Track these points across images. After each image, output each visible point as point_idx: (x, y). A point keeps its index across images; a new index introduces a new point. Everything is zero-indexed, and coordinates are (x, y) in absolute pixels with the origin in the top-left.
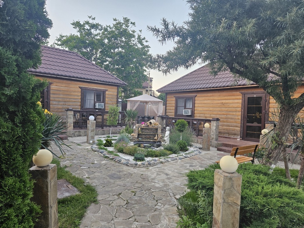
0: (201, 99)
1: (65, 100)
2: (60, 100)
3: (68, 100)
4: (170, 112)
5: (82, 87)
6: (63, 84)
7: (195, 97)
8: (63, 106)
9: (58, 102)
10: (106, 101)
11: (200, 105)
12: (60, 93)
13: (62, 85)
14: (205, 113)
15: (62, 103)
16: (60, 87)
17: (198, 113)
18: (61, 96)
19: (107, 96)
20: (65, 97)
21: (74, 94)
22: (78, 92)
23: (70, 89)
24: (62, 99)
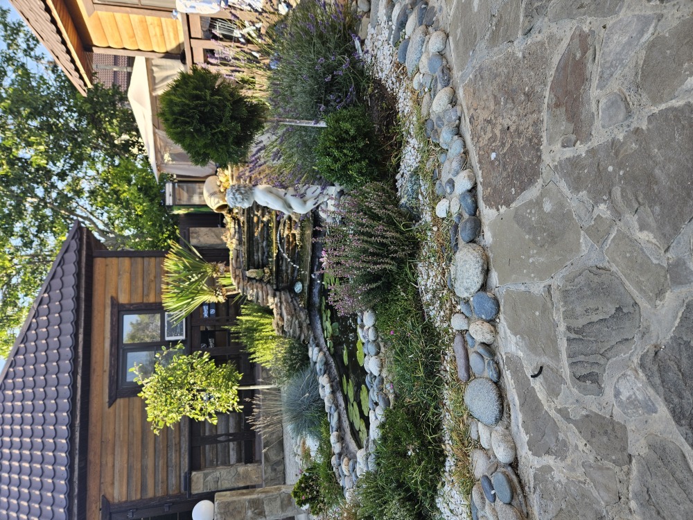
2: (161, 463)
5: (110, 397)
6: (104, 463)
8: (182, 451)
9: (170, 468)
12: (139, 467)
13: (110, 465)
16: (117, 470)
18: (150, 462)
19: (136, 300)
20: (151, 451)
22: (129, 407)
23: (119, 437)
24: (159, 457)
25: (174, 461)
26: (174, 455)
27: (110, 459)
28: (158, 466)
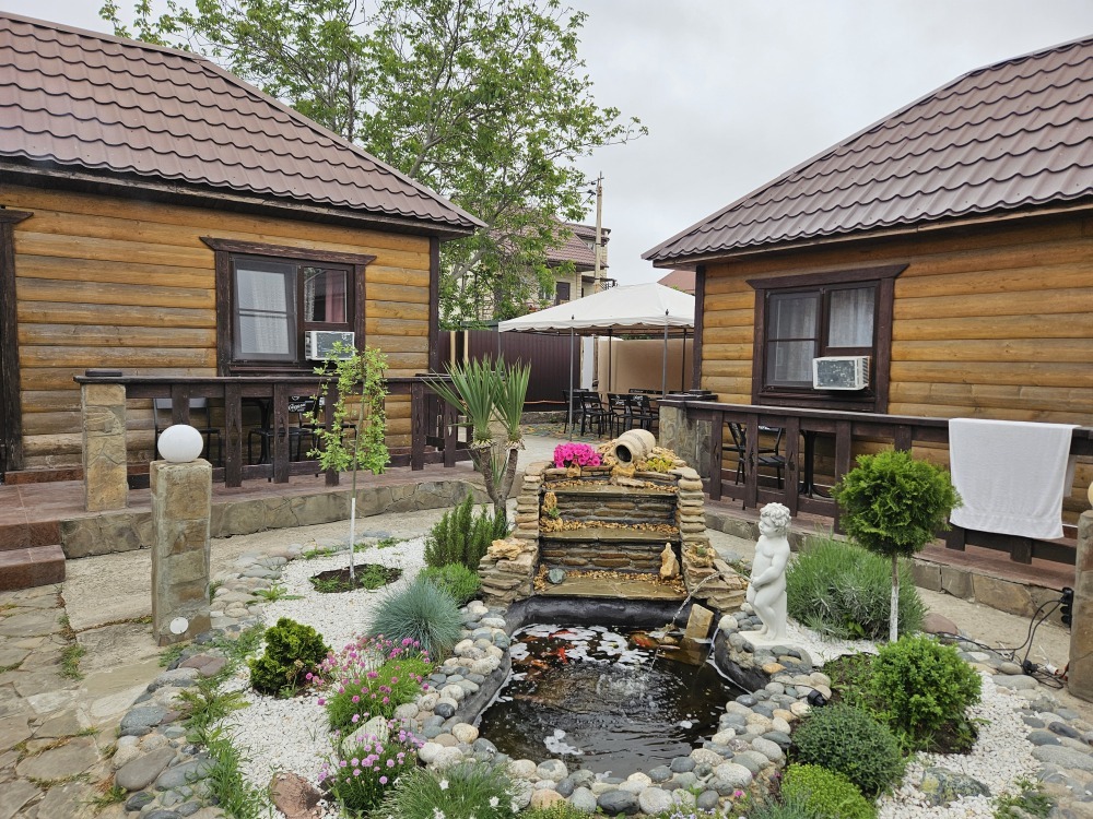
0: (942, 290)
1: (118, 314)
2: (84, 314)
3: (135, 314)
4: (723, 374)
5: (217, 241)
6: (98, 221)
7: (896, 277)
8: (106, 350)
9: (72, 328)
10: (368, 321)
11: (929, 328)
12: (82, 277)
13: (92, 230)
14: (969, 378)
15: (97, 335)
16: (78, 240)
17: (918, 380)
18: (90, 293)
19: (370, 290)
20: (111, 297)
21: (171, 279)
22: (197, 268)
23: (144, 249)
24: (98, 310)
25: (87, 335)
26: (100, 335)
27: (104, 231)
28: (81, 309)
